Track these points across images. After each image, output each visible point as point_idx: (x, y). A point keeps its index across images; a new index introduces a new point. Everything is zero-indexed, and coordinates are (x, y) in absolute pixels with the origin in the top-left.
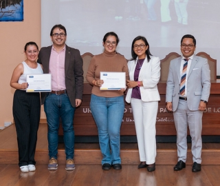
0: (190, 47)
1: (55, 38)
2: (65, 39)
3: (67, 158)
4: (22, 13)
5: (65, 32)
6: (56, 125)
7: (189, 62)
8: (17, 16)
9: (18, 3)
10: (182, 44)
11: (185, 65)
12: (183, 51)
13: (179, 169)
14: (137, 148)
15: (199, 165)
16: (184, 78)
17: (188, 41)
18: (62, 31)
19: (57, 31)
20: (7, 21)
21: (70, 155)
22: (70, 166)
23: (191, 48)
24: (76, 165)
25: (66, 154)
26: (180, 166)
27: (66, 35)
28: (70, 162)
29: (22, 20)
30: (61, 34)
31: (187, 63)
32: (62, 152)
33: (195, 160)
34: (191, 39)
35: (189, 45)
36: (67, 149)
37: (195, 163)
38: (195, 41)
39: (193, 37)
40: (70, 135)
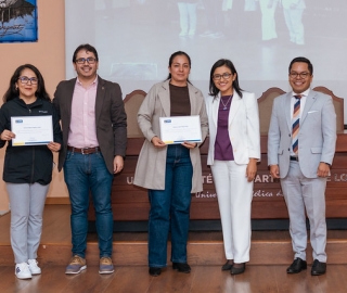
0: (303, 77)
1: (80, 65)
2: (96, 67)
3: (101, 255)
4: (36, 29)
5: (96, 55)
6: (84, 204)
7: (303, 101)
8: (28, 33)
9: (30, 14)
10: (292, 72)
11: (297, 106)
12: (293, 83)
13: (295, 272)
14: (222, 239)
15: (324, 265)
16: (296, 125)
17: (300, 67)
18: (91, 54)
19: (84, 54)
20: (12, 41)
21: (107, 251)
22: (106, 267)
23: (306, 78)
24: (115, 266)
25: (100, 249)
26: (297, 267)
27: (97, 59)
28: (106, 262)
29: (35, 39)
30: (90, 59)
31: (299, 102)
32: (93, 246)
33: (315, 257)
34: (306, 65)
35: (302, 73)
36: (101, 242)
37: (317, 260)
38: (310, 67)
39: (307, 62)
40: (106, 219)
